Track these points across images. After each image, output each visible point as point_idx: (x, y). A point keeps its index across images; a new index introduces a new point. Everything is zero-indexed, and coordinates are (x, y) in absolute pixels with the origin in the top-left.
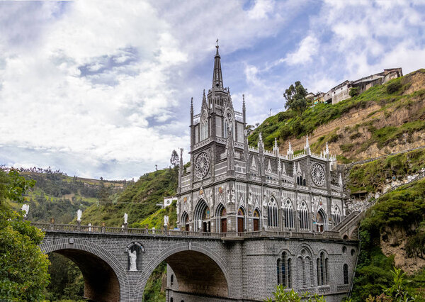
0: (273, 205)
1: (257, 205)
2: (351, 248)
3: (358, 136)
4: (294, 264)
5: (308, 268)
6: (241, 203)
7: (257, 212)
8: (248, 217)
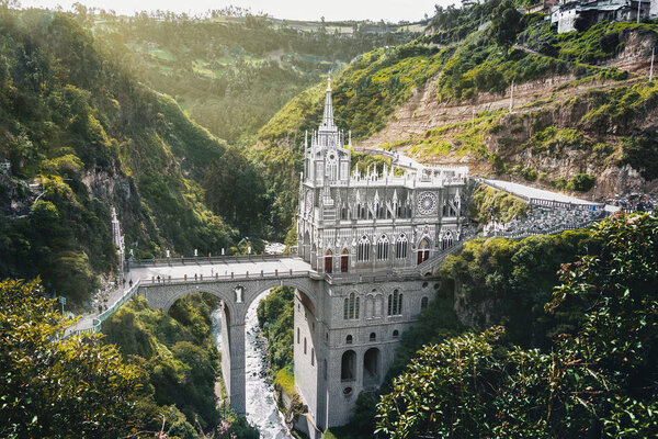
0: (364, 242)
1: (346, 246)
2: (435, 283)
3: (521, 130)
4: (362, 301)
5: (378, 303)
6: (329, 246)
7: (345, 251)
8: (337, 257)
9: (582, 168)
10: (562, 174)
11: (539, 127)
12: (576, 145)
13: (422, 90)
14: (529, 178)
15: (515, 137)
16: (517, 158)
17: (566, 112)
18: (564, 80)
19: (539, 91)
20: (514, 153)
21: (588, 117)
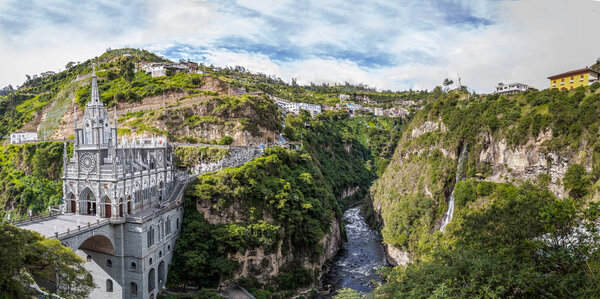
0: (138, 189)
1: (129, 193)
3: (177, 118)
4: (155, 230)
5: (161, 230)
6: (121, 195)
8: (125, 203)
9: (222, 134)
10: (212, 137)
11: (186, 116)
12: (216, 123)
13: (40, 114)
14: (192, 141)
15: (174, 121)
16: (180, 132)
17: (203, 108)
18: (181, 96)
19: (168, 101)
20: (177, 129)
21: (217, 109)
